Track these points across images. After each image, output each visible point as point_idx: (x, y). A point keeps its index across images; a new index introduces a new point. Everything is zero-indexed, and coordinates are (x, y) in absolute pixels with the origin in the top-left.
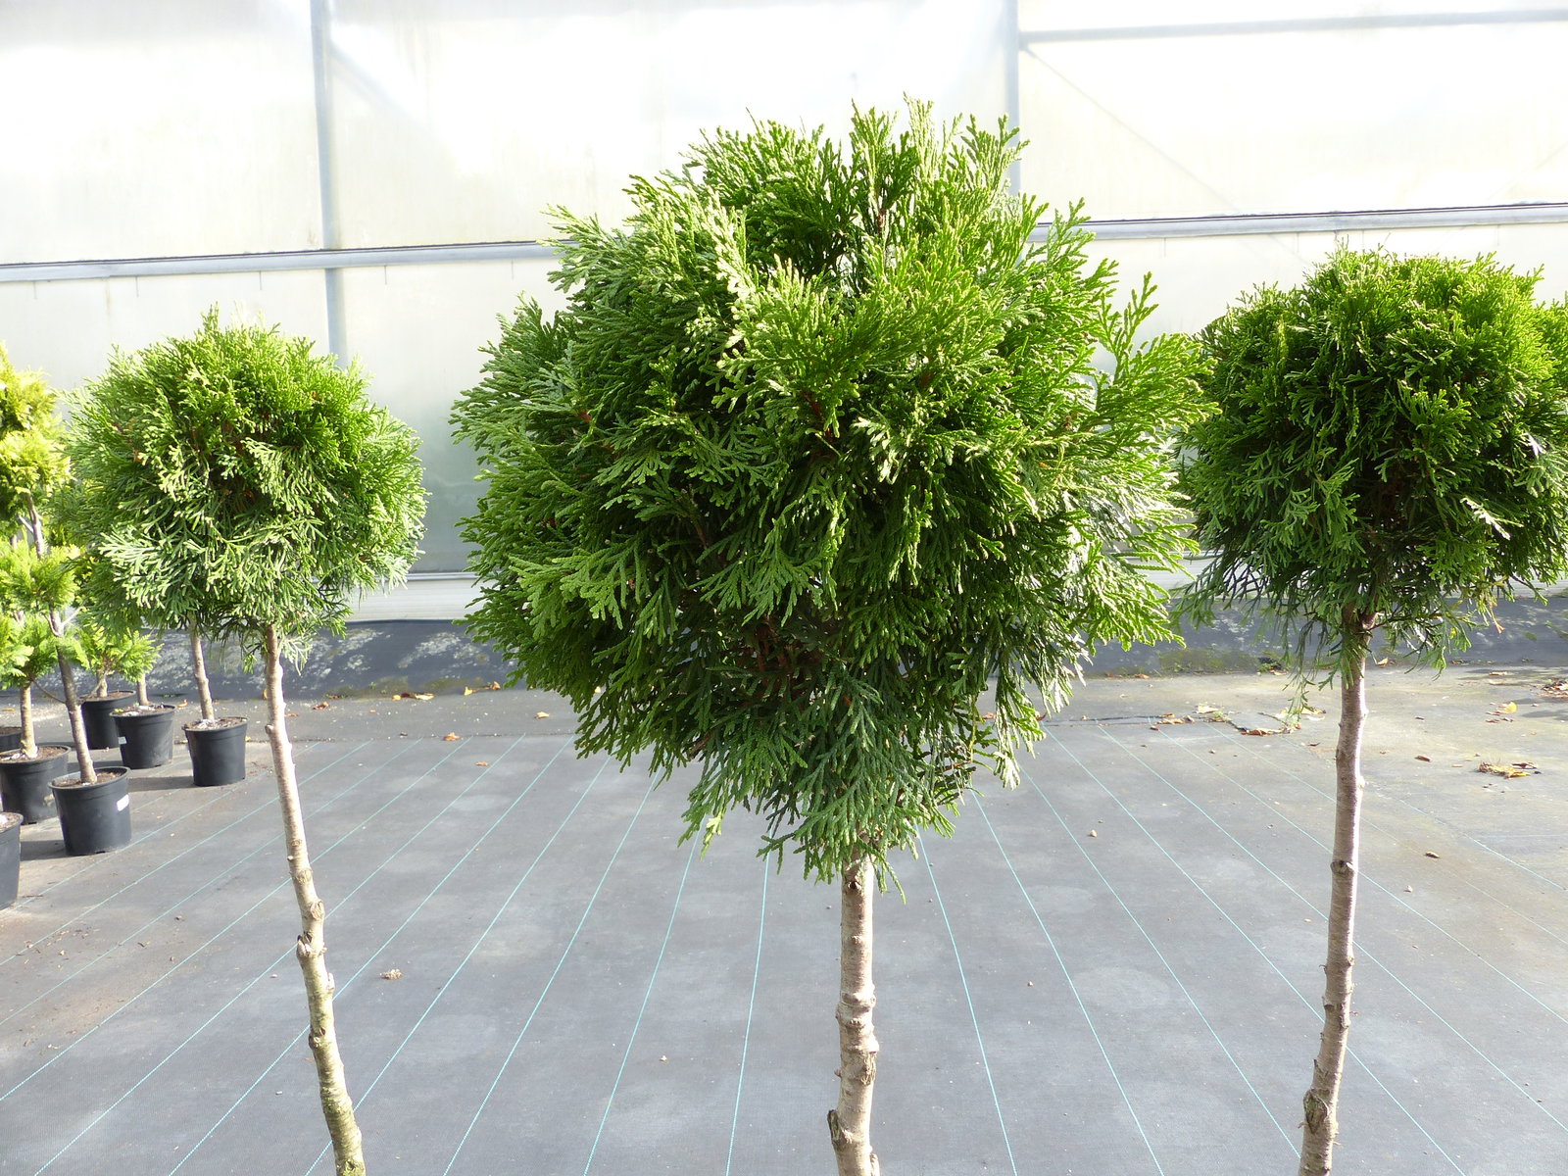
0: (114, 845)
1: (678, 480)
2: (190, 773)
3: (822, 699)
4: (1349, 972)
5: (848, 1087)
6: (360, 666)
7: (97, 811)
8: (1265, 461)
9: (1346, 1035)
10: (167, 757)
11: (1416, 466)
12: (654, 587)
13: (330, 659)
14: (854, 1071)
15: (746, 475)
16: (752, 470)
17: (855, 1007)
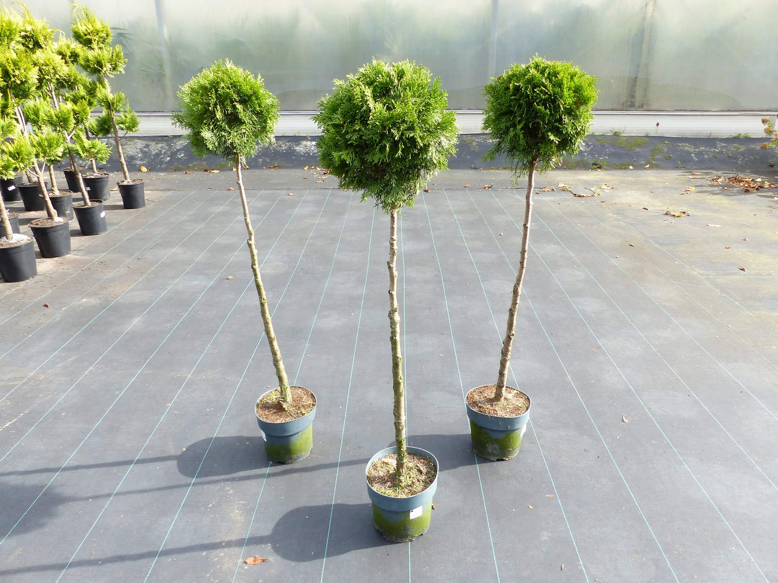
0: (101, 232)
1: (361, 138)
2: (122, 203)
3: (387, 178)
4: (526, 253)
5: (391, 256)
6: (183, 156)
7: (93, 217)
8: (506, 119)
9: (524, 269)
10: (108, 196)
11: (538, 123)
12: (356, 157)
13: (169, 153)
14: (393, 253)
15: (372, 138)
16: (374, 136)
17: (392, 239)
